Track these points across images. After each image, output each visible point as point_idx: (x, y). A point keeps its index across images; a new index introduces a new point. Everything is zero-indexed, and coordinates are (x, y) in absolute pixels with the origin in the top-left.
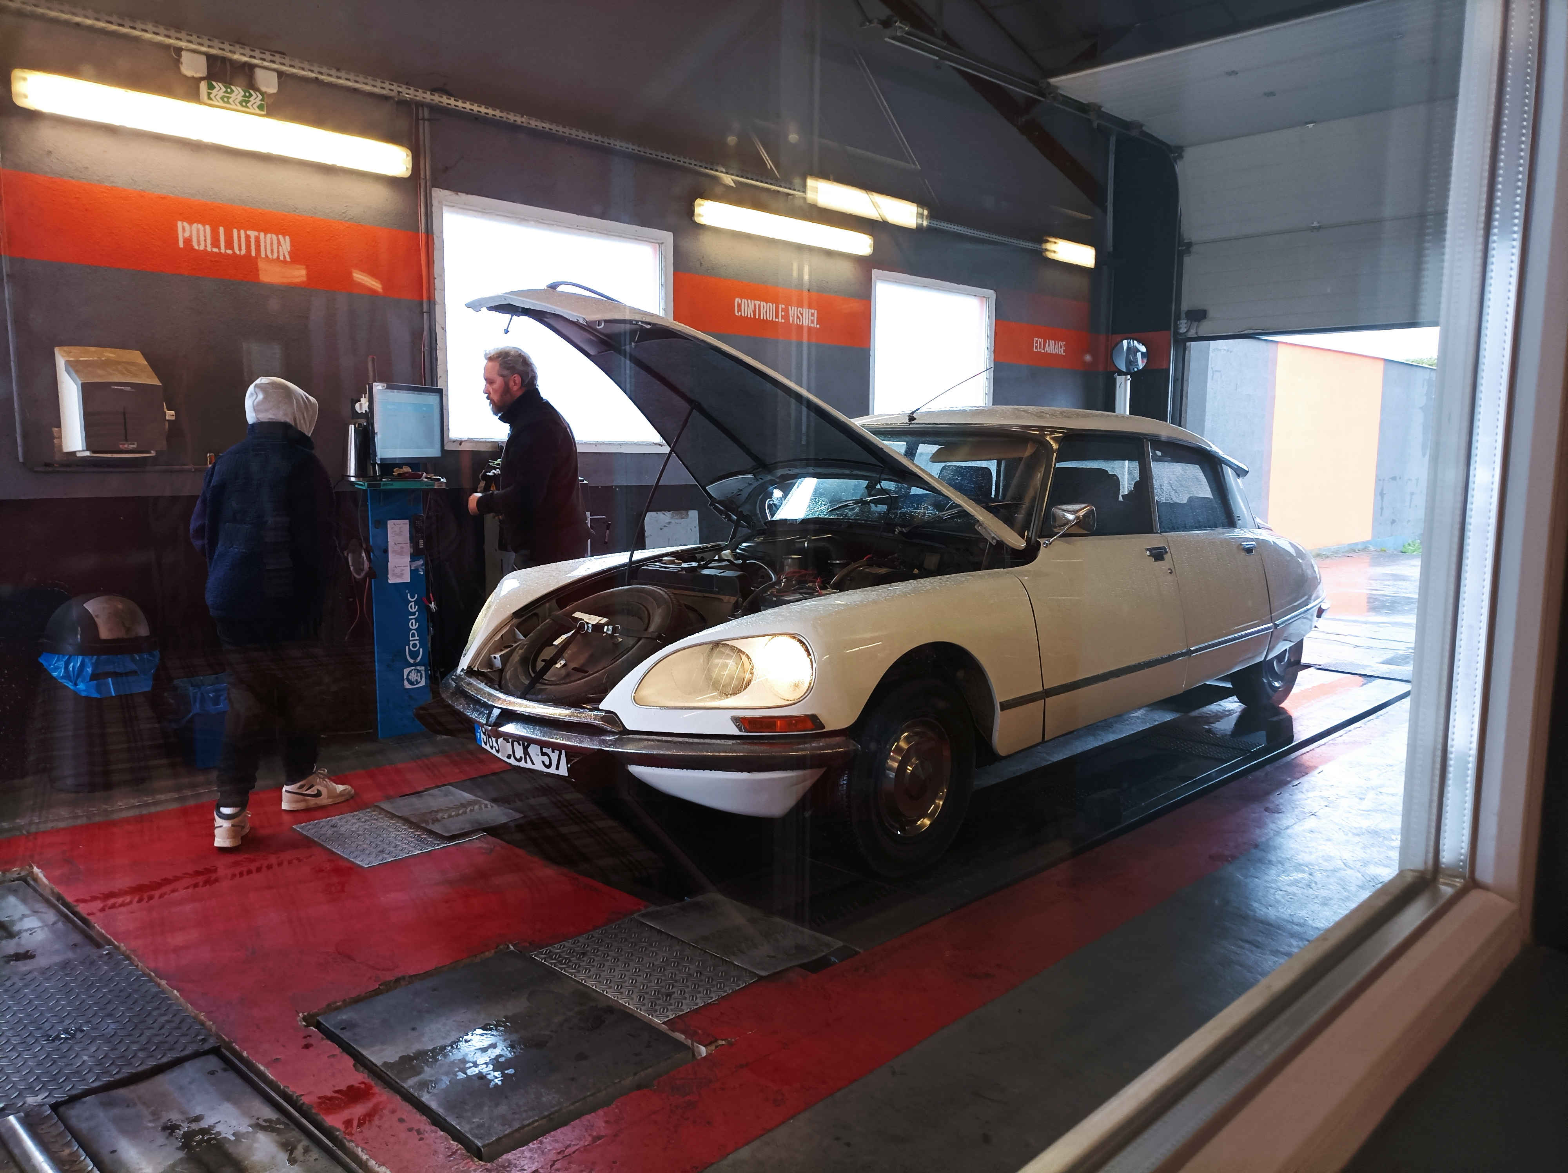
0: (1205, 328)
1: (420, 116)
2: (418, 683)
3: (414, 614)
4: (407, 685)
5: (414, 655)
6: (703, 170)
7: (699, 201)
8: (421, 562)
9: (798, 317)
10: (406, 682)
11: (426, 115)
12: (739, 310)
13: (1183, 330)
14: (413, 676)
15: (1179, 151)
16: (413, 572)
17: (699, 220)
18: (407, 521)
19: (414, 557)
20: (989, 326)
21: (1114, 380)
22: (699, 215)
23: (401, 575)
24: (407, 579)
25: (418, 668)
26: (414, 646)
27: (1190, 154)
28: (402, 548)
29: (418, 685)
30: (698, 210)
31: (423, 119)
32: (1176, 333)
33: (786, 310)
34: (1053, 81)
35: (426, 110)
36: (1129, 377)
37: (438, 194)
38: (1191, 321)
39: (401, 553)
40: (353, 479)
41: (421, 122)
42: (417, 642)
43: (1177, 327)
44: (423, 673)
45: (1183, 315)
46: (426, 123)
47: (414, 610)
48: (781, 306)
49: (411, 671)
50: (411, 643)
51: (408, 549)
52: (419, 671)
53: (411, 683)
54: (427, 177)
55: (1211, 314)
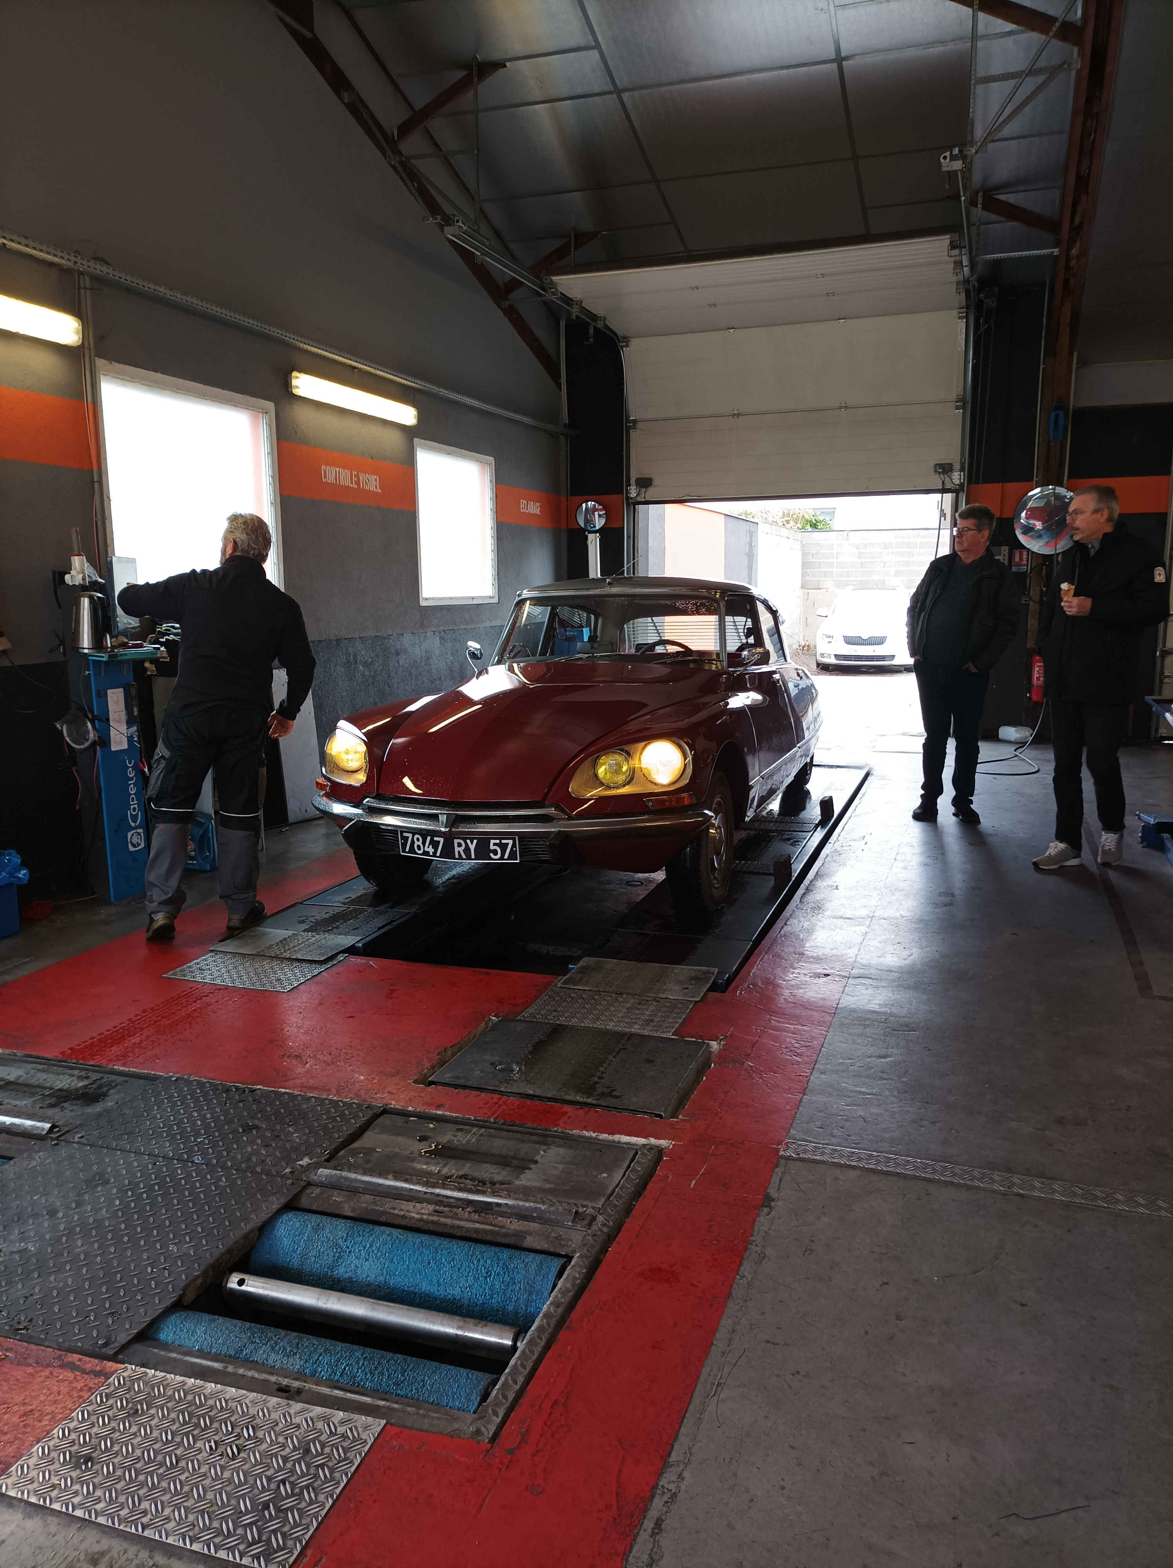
0: (651, 493)
1: (82, 285)
2: (139, 845)
3: (132, 779)
4: (131, 849)
5: (134, 818)
6: (302, 345)
7: (295, 374)
8: (135, 728)
9: (366, 483)
10: (130, 845)
11: (88, 284)
12: (325, 477)
13: (633, 494)
14: (135, 840)
15: (626, 340)
16: (130, 739)
17: (297, 392)
18: (121, 690)
19: (129, 724)
20: (492, 489)
21: (586, 538)
22: (297, 387)
23: (120, 743)
24: (125, 746)
25: (138, 831)
26: (134, 809)
27: (634, 343)
28: (120, 715)
29: (139, 848)
30: (295, 382)
31: (85, 288)
32: (628, 498)
33: (357, 476)
34: (555, 278)
35: (87, 278)
36: (598, 535)
37: (100, 362)
38: (640, 487)
39: (119, 721)
40: (86, 651)
41: (82, 291)
42: (136, 806)
43: (627, 492)
44: (142, 834)
45: (633, 481)
46: (88, 292)
47: (132, 775)
48: (354, 473)
49: (133, 835)
50: (132, 807)
51: (123, 716)
52: (139, 834)
53: (134, 846)
54: (91, 347)
55: (656, 482)
